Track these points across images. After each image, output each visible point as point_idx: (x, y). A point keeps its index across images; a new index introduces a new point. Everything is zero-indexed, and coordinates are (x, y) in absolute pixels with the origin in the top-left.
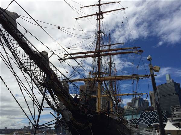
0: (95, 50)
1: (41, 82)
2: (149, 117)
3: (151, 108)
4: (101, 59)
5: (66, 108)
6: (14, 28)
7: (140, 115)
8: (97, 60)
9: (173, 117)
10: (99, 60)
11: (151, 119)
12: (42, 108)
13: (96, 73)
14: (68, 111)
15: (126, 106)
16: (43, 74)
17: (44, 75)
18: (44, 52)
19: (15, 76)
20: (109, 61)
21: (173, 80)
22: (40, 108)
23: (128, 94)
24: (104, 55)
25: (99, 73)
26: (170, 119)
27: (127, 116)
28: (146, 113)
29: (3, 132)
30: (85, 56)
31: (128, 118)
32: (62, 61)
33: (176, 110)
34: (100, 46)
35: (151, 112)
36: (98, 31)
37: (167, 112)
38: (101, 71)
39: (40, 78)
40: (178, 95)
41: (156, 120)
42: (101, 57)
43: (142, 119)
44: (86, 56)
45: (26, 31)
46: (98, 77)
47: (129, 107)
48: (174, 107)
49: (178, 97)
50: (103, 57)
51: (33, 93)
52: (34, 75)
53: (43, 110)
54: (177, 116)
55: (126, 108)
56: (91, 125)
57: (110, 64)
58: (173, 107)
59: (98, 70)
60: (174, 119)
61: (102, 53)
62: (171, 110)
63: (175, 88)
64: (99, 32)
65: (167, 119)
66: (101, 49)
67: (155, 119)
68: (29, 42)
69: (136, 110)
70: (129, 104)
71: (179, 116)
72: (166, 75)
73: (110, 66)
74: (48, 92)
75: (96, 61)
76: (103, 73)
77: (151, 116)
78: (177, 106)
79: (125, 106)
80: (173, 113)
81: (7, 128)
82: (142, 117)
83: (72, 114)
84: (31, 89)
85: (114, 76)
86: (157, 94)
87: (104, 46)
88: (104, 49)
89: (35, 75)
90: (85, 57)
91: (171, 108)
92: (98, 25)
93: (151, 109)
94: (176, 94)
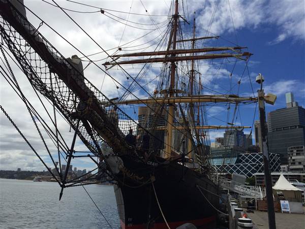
0: (166, 50)
1: (71, 110)
2: (250, 162)
3: (255, 148)
4: (176, 67)
5: (113, 153)
6: (19, 17)
7: (235, 159)
8: (169, 67)
9: (290, 164)
10: (174, 68)
11: (253, 165)
12: (73, 154)
13: (166, 90)
14: (116, 157)
15: (214, 143)
16: (74, 97)
17: (76, 98)
18: (75, 57)
19: (25, 102)
20: (190, 69)
21: (297, 103)
22: (68, 154)
23: (218, 126)
24: (182, 59)
25: (171, 91)
26: (285, 166)
27: (214, 160)
28: (247, 155)
29: (15, 175)
30: (150, 59)
31: (216, 162)
32: (109, 66)
33: (297, 154)
34: (175, 42)
35: (254, 155)
36: (174, 14)
37: (281, 156)
38: (175, 88)
39: (67, 105)
40: (302, 129)
41: (262, 169)
42: (177, 63)
43: (238, 166)
44: (152, 59)
45: (42, 23)
46: (170, 97)
47: (219, 145)
48: (294, 148)
49: (302, 132)
50: (179, 63)
51: (57, 130)
52: (57, 99)
53: (74, 157)
54: (297, 163)
55: (214, 146)
56: (153, 179)
57: (193, 73)
58: (292, 148)
59: (171, 86)
60: (291, 167)
61: (180, 55)
62: (288, 153)
63: (299, 116)
64: (176, 16)
65: (279, 167)
66: (178, 47)
67: (260, 166)
68: (47, 41)
69: (230, 151)
70: (219, 140)
71: (300, 163)
72: (287, 94)
73: (192, 78)
74: (83, 125)
75: (168, 69)
76: (178, 91)
77: (254, 161)
78: (299, 147)
79: (212, 143)
80: (291, 157)
81: (22, 170)
82: (238, 161)
83: (122, 161)
84: (53, 123)
85: (197, 95)
86: (267, 144)
87: (183, 41)
88: (183, 48)
89: (60, 100)
90: (150, 61)
91: (288, 150)
92: (175, 3)
93: (255, 150)
94: (300, 127)
